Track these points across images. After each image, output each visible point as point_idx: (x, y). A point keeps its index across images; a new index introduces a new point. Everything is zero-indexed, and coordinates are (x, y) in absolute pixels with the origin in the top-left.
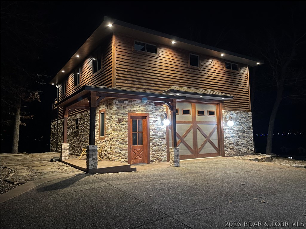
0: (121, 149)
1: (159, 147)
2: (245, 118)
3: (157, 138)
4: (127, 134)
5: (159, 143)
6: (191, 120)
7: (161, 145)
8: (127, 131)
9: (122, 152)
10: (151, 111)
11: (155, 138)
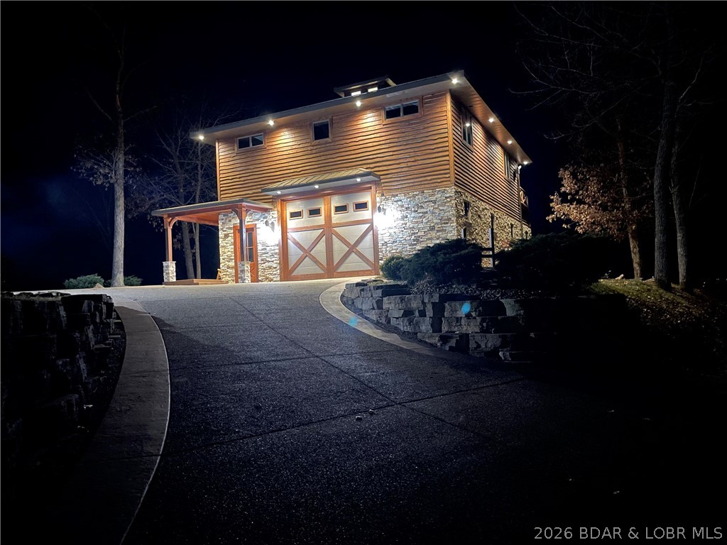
0: (228, 267)
1: (270, 264)
2: (435, 202)
3: (267, 253)
4: (233, 250)
5: (270, 260)
6: (322, 222)
7: (273, 261)
8: (233, 247)
9: (229, 270)
10: (258, 220)
11: (265, 253)
